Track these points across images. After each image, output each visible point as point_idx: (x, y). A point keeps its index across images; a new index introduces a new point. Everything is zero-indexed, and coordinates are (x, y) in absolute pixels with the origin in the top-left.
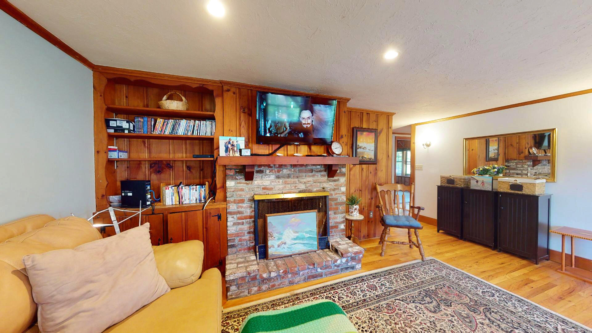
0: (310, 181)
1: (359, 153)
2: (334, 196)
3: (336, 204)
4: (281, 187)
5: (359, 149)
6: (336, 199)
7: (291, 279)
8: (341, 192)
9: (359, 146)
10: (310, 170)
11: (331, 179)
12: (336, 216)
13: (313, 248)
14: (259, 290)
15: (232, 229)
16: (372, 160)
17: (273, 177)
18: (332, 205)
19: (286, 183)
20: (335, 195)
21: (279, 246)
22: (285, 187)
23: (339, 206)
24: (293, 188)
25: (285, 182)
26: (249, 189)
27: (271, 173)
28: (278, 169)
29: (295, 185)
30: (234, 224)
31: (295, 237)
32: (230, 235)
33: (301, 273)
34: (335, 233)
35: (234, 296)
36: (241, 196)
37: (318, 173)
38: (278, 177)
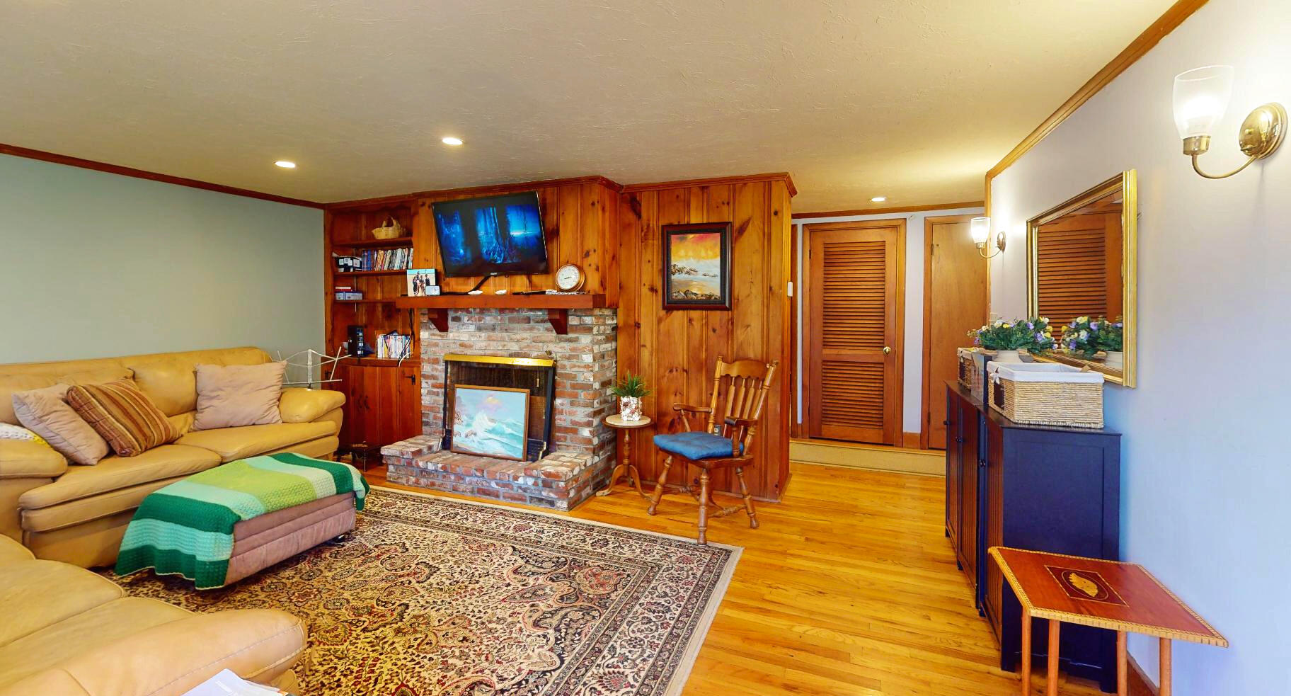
0: (526, 339)
1: (676, 284)
2: (568, 371)
3: (574, 386)
4: (484, 344)
5: (677, 275)
6: (574, 377)
7: (454, 484)
8: (583, 365)
9: (676, 267)
10: (525, 319)
11: (563, 338)
12: (574, 409)
13: (515, 453)
14: (417, 482)
15: (426, 400)
16: (715, 298)
17: (472, 328)
18: (564, 387)
19: (489, 339)
20: (571, 368)
21: (466, 436)
22: (489, 345)
23: (580, 391)
24: (501, 348)
25: (489, 337)
26: (444, 344)
27: (470, 322)
28: (479, 315)
29: (503, 343)
30: (429, 393)
31: (490, 429)
32: (424, 406)
33: (468, 479)
34: (572, 441)
35: (392, 479)
36: (435, 353)
37: (540, 324)
38: (480, 329)
